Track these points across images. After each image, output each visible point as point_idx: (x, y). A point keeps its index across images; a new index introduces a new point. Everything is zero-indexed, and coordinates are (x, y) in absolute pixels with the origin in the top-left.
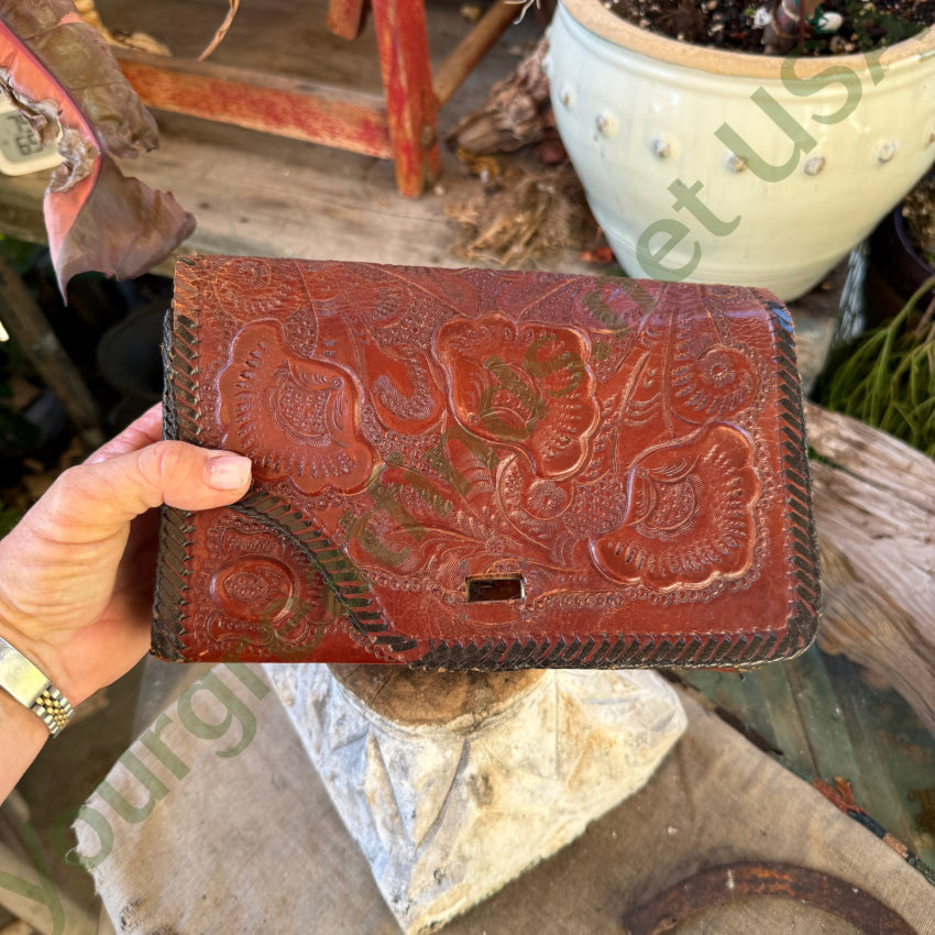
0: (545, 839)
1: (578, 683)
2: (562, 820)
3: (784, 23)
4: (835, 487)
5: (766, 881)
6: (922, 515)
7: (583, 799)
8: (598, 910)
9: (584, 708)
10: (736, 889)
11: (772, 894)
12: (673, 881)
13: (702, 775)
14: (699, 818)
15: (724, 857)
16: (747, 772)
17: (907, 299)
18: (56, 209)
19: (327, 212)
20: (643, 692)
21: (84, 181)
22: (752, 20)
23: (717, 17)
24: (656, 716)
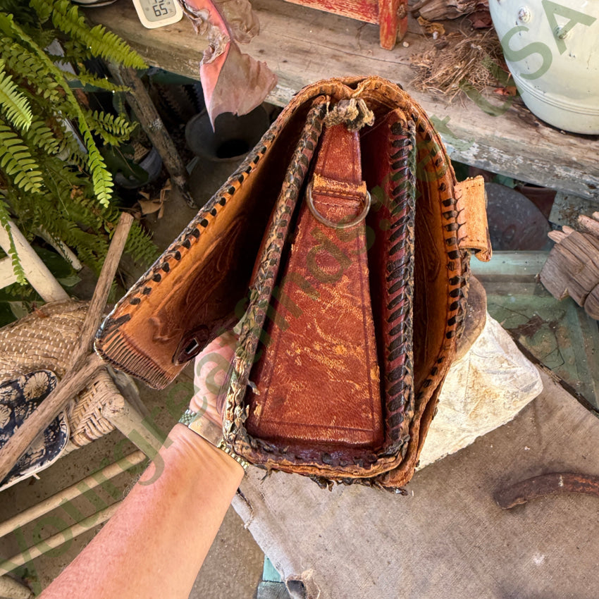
0: (452, 444)
1: (482, 361)
2: (463, 435)
5: (582, 484)
7: (476, 425)
8: (480, 487)
9: (484, 375)
10: (563, 487)
11: (586, 493)
12: (526, 477)
13: (548, 419)
14: (544, 443)
15: (558, 468)
16: (577, 421)
18: (207, 74)
19: (334, 57)
20: (519, 369)
21: (221, 56)
24: (525, 383)
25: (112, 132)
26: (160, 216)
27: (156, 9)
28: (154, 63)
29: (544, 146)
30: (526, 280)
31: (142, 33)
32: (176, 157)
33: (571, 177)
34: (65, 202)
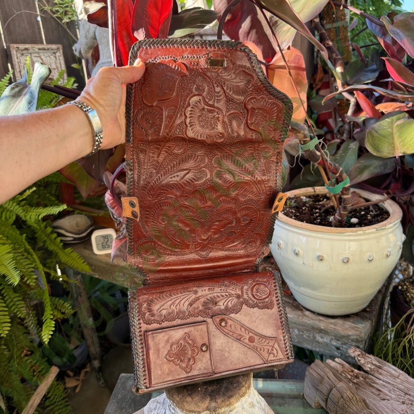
3: (336, 219)
4: (367, 380)
6: (403, 394)
17: (401, 318)
22: (329, 219)
23: (319, 218)
25: (60, 310)
26: (77, 390)
27: (104, 244)
28: (96, 275)
29: (305, 320)
30: (295, 397)
31: (93, 256)
32: (97, 345)
33: (325, 342)
34: (17, 359)
